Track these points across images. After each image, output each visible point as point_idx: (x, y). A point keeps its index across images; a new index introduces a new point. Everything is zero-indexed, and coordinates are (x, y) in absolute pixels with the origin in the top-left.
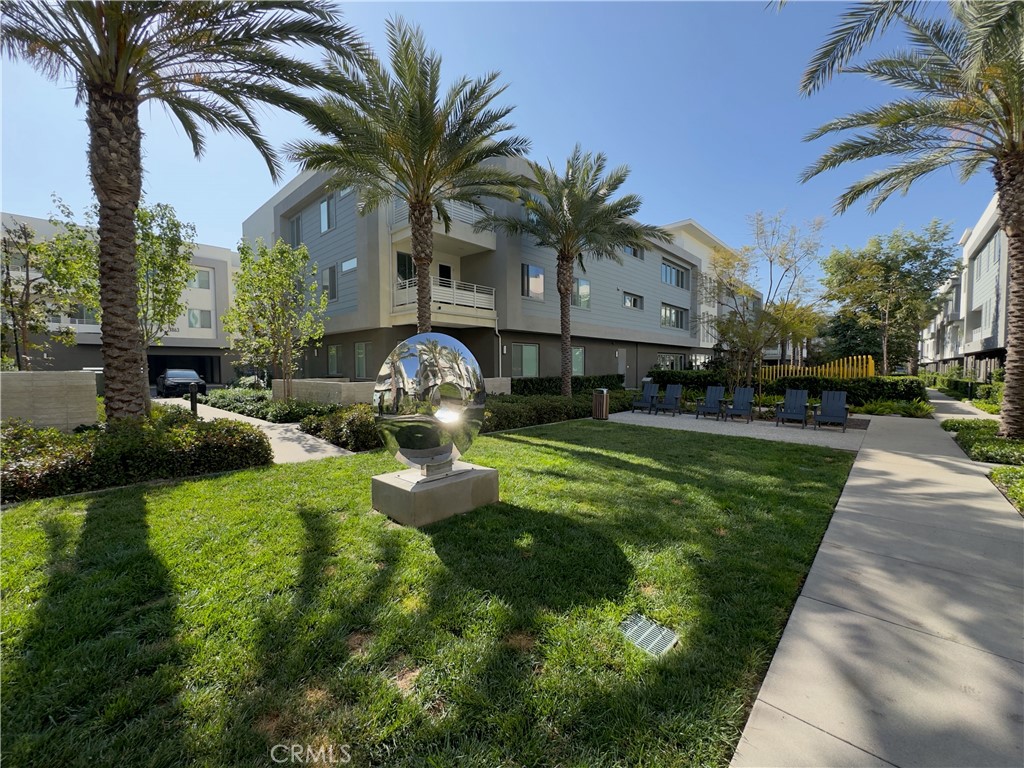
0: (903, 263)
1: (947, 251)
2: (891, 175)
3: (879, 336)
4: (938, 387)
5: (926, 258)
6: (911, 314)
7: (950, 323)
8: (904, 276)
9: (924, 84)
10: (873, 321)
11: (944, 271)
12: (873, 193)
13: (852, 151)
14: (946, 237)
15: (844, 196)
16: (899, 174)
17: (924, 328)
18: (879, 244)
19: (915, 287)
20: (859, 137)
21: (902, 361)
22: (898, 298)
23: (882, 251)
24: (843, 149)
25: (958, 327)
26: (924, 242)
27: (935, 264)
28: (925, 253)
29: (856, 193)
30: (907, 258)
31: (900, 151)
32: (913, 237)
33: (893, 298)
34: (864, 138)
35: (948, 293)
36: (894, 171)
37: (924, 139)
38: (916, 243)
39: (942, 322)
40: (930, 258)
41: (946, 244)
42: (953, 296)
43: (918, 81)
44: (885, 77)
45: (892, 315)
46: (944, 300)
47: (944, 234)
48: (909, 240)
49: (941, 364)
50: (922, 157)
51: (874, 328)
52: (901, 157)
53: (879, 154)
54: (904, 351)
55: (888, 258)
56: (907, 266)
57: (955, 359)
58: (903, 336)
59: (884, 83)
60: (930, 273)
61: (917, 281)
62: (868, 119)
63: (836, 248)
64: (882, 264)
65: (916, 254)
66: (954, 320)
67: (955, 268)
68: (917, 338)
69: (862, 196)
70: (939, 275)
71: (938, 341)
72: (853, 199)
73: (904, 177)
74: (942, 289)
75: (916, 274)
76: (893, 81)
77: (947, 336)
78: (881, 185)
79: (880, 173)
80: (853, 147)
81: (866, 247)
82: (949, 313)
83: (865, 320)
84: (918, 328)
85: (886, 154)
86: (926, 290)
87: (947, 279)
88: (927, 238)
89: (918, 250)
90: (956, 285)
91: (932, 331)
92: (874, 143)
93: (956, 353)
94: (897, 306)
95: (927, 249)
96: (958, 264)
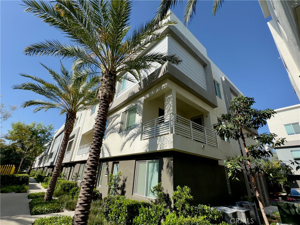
0: (39, 133)
1: (51, 134)
2: (44, 103)
3: (22, 157)
4: (35, 177)
5: (45, 134)
6: (35, 151)
7: (45, 155)
8: (37, 137)
9: (60, 84)
10: (22, 151)
11: (48, 139)
12: (37, 106)
13: (35, 88)
14: (52, 130)
15: (27, 102)
16: (46, 104)
17: (38, 156)
18: (34, 125)
19: (39, 142)
20: (38, 85)
21: (26, 167)
22: (33, 144)
23: (34, 128)
24: (32, 85)
25: (46, 157)
26: (47, 129)
27: (47, 136)
28: (46, 132)
29: (31, 103)
30: (40, 132)
31: (48, 97)
32: (44, 126)
33: (31, 144)
34: (40, 87)
35: (48, 146)
36: (45, 102)
37: (55, 97)
38: (44, 128)
39: (43, 155)
40: (46, 134)
41: (52, 132)
42: (48, 147)
43: (59, 82)
44: (52, 75)
45: (29, 150)
46: (46, 148)
47: (52, 129)
48: (43, 127)
49: (38, 169)
50: (53, 103)
51: (21, 153)
52: (48, 99)
53: (43, 95)
54: (28, 164)
55: (35, 131)
56: (40, 135)
57: (42, 167)
58: (30, 158)
59: (51, 77)
60: (45, 139)
61: (41, 140)
62: (43, 82)
63: (20, 121)
64: (32, 132)
65: (43, 132)
66: (46, 155)
67: (51, 139)
68: (34, 160)
69: (33, 105)
70: (47, 140)
71: (40, 161)
72: (30, 105)
73: (47, 106)
74: (46, 145)
75: (41, 138)
76: (54, 78)
77: (43, 159)
78: (40, 104)
79: (41, 101)
80: (35, 87)
81: (30, 124)
82: (46, 152)
83: (19, 150)
84: (36, 156)
85: (44, 96)
86: (42, 144)
87: (48, 142)
88: (48, 128)
89: (45, 131)
90: (50, 144)
91: (40, 157)
92: (42, 89)
93: (43, 165)
94: (31, 147)
95: (47, 131)
96: (52, 139)
